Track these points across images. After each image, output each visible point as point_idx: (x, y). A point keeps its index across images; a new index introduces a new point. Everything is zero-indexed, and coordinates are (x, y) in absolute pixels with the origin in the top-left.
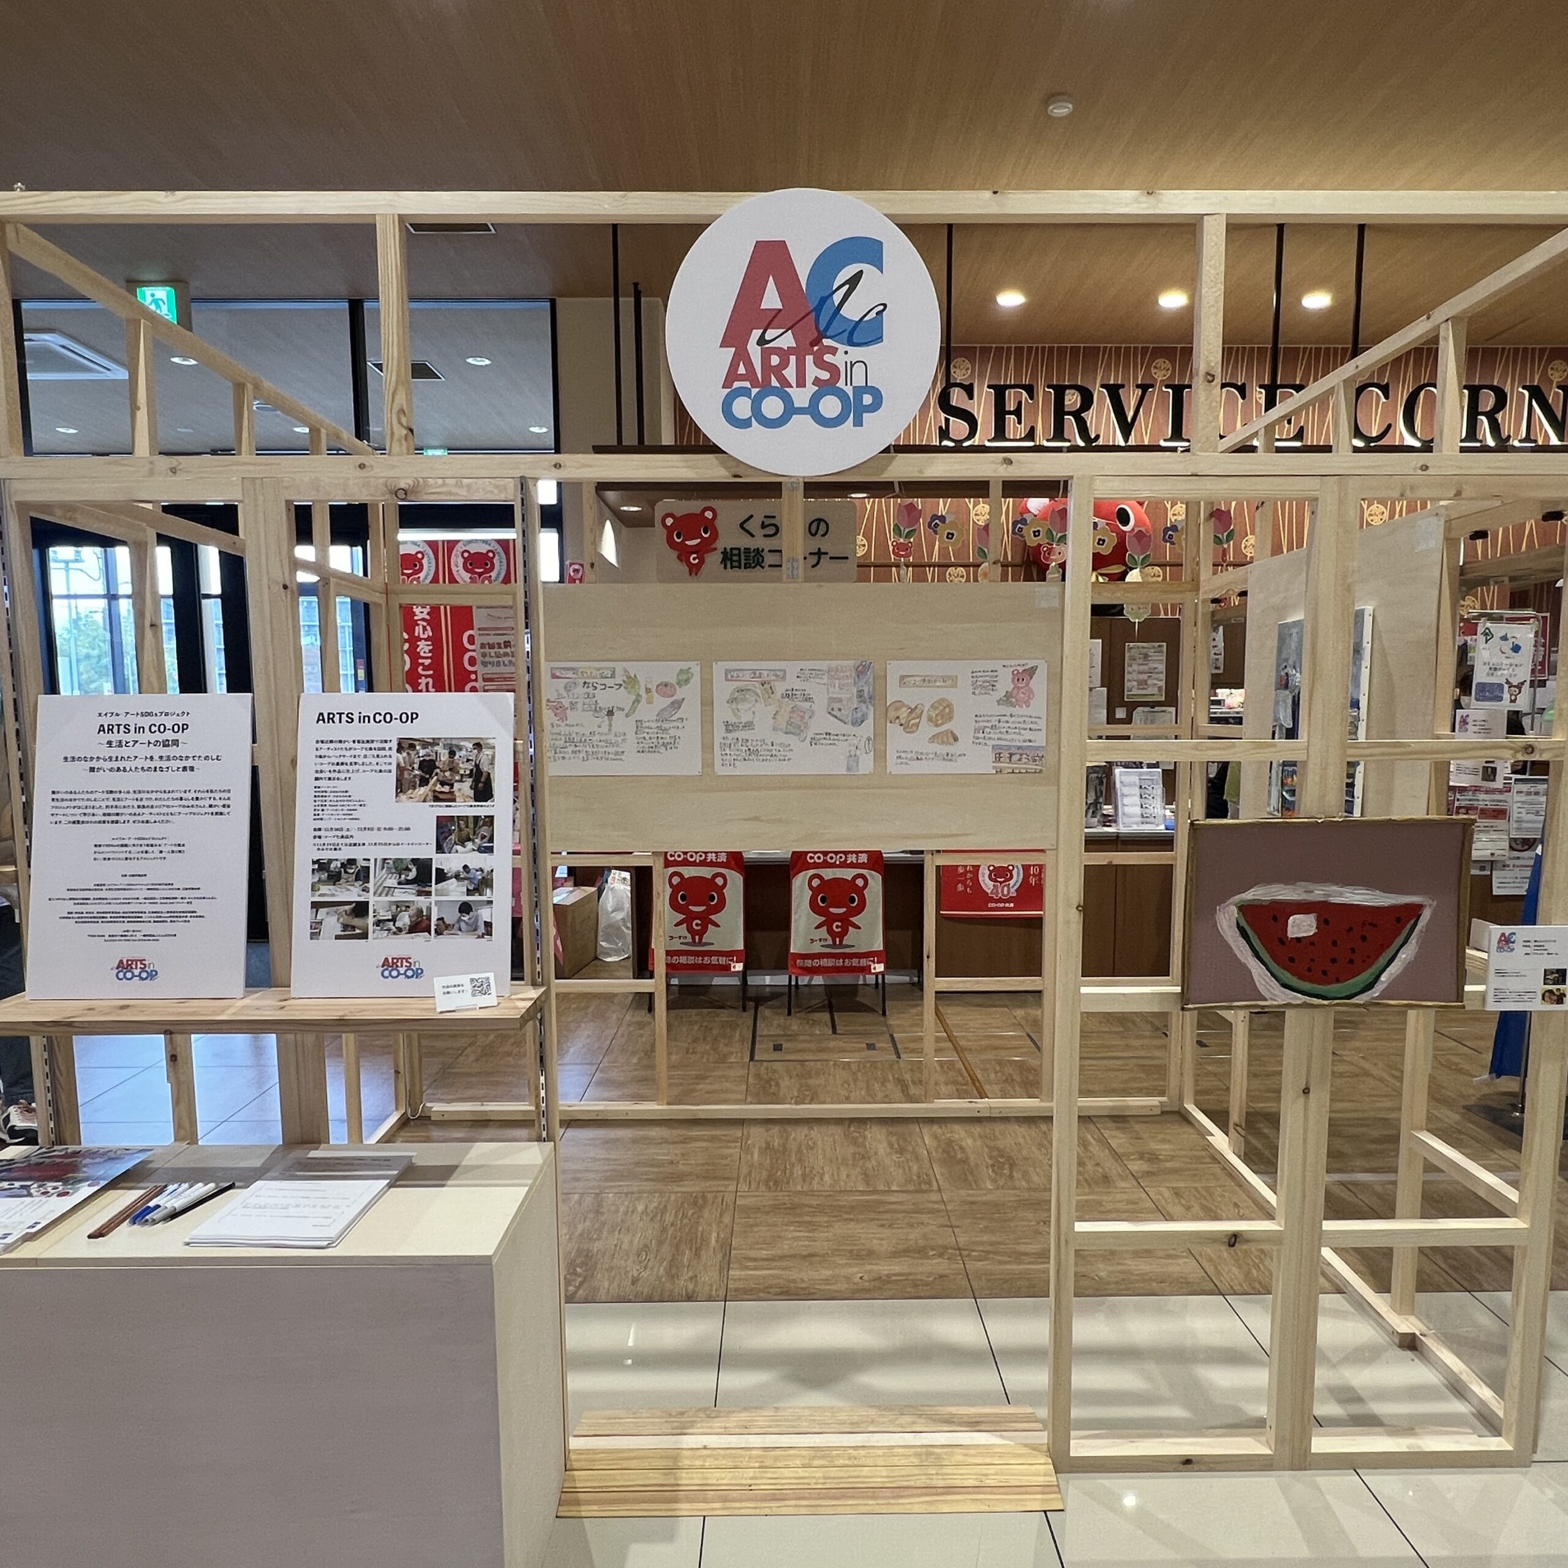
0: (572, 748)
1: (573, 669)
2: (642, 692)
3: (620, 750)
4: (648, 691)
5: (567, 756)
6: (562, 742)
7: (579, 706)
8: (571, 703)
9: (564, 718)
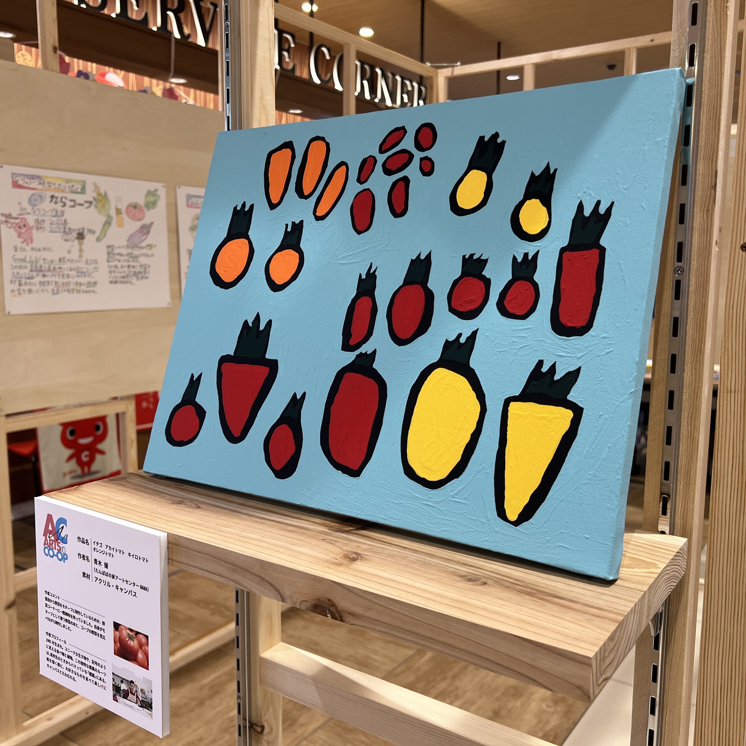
0: (40, 278)
1: (39, 177)
2: (113, 213)
3: (92, 280)
4: (118, 212)
5: (34, 288)
6: (27, 271)
7: (47, 225)
8: (37, 221)
9: (29, 240)
